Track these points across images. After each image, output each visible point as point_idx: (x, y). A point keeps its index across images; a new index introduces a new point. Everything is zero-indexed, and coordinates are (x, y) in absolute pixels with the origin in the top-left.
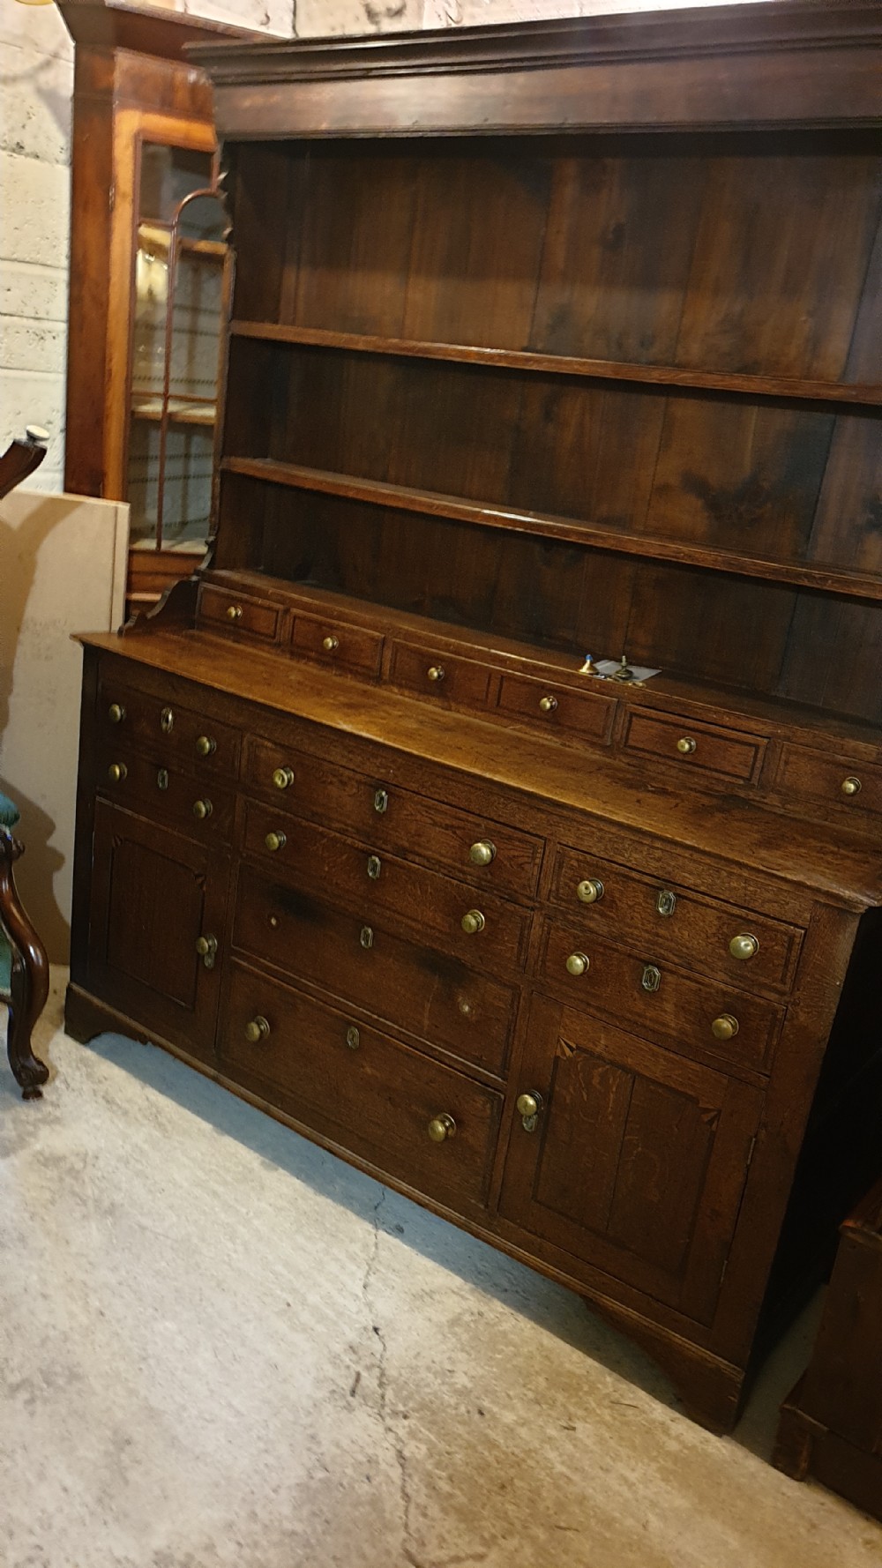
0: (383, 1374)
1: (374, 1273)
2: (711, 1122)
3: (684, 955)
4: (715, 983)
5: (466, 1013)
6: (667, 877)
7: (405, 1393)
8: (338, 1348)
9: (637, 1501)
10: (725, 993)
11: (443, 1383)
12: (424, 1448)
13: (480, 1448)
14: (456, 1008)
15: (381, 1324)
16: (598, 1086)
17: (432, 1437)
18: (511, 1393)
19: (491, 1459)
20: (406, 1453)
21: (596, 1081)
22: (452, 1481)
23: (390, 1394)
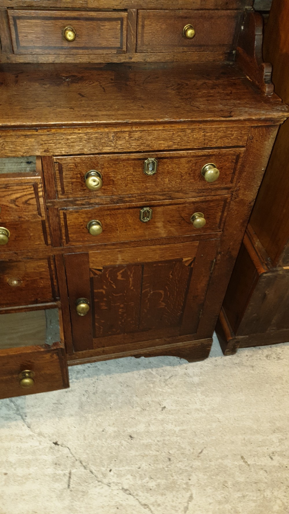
0: (81, 462)
1: (26, 416)
2: (190, 265)
3: (167, 193)
4: (188, 200)
5: (16, 285)
6: (147, 149)
7: (98, 461)
8: (50, 471)
9: (208, 414)
10: (193, 203)
11: (106, 439)
12: (129, 476)
13: (147, 453)
14: (8, 286)
15: (55, 439)
16: (122, 279)
17: (127, 468)
18: (133, 416)
19: (155, 453)
20: (126, 487)
21: (119, 278)
22: (152, 478)
23: (93, 468)
